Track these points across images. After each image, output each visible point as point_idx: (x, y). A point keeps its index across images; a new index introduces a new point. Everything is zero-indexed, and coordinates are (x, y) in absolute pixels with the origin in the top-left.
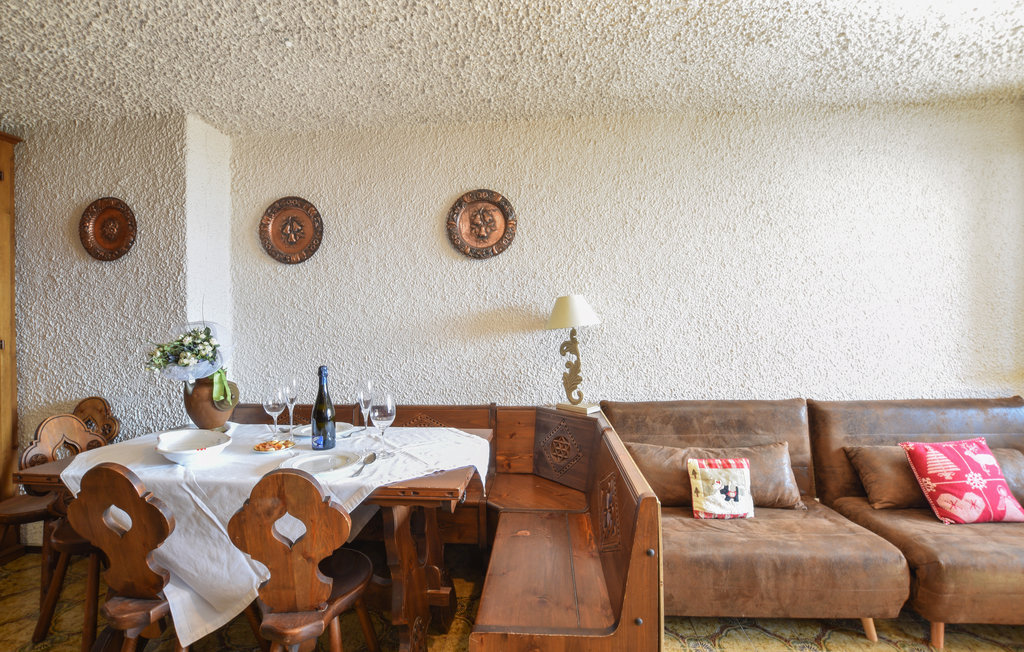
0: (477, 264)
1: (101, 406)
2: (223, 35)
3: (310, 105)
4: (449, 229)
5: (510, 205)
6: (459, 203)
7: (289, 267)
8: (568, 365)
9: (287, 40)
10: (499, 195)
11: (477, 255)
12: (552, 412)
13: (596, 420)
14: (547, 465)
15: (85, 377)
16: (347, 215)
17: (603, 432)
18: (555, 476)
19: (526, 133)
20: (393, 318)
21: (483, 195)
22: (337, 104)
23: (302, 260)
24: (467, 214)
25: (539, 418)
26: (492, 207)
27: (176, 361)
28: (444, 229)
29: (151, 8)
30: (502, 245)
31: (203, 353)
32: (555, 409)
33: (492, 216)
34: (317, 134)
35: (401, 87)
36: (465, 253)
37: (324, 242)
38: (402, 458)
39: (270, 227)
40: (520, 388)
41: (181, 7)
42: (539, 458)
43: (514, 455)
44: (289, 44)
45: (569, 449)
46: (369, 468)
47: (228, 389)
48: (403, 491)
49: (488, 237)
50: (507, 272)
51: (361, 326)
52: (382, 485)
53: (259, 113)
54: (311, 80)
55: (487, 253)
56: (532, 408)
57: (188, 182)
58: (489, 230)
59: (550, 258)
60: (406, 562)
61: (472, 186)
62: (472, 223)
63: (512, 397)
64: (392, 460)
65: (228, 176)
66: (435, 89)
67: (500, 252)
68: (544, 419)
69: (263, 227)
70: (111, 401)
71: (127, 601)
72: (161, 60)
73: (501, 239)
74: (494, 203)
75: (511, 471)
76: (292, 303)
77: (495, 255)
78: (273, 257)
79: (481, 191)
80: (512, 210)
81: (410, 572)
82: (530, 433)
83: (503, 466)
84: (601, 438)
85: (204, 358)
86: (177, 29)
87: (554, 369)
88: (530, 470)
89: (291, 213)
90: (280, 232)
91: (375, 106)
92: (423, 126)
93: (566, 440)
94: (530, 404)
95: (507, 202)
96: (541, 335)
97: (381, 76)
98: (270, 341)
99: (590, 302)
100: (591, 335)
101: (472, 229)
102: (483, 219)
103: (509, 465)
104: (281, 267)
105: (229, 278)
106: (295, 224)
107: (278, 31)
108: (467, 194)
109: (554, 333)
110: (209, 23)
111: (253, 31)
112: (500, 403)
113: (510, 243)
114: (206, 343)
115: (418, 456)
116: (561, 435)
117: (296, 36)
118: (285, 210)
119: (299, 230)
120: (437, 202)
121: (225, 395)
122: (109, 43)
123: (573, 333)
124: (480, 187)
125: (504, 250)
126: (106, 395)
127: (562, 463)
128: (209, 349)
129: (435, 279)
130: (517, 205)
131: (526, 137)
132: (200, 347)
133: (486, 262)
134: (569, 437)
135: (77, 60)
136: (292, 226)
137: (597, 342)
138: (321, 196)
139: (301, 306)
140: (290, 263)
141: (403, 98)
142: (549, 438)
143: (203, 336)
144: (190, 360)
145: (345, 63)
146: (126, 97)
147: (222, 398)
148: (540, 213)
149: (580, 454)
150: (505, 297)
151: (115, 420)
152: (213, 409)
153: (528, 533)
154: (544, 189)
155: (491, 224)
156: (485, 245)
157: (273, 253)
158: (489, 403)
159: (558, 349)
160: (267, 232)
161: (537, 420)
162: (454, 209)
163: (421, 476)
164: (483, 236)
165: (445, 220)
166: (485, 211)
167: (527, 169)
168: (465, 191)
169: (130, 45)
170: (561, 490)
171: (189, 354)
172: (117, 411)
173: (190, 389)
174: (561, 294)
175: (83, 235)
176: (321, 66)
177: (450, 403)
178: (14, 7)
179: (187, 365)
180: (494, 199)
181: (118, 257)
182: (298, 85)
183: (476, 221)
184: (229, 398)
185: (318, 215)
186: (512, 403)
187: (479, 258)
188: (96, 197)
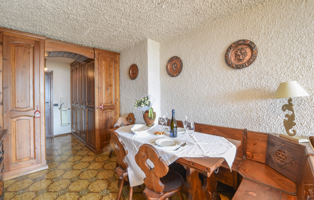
0: (238, 71)
1: (132, 115)
2: (147, 11)
3: (176, 26)
4: (226, 59)
5: (254, 44)
6: (230, 47)
7: (174, 78)
8: (287, 116)
9: (163, 5)
10: (248, 41)
11: (238, 67)
12: (277, 137)
13: (305, 147)
14: (273, 162)
15: (130, 108)
16: (190, 59)
17: (308, 156)
18: (278, 169)
19: (262, 10)
20: (205, 93)
21: (241, 42)
22: (184, 23)
23: (177, 75)
24: (234, 51)
25: (269, 139)
26: (245, 46)
27: (140, 105)
28: (224, 59)
29: (130, 10)
30: (250, 62)
31: (146, 103)
32: (278, 136)
33: (245, 50)
34: (181, 35)
35: (203, 9)
36: (233, 67)
37: (183, 69)
38: (196, 147)
39: (169, 66)
40: (259, 124)
41: (135, 7)
42: (268, 158)
43: (255, 153)
44: (163, 7)
45: (286, 158)
46: (182, 148)
47: (152, 114)
48: (189, 162)
49: (243, 59)
50: (253, 73)
51: (194, 96)
52: (182, 157)
53: (164, 33)
54: (174, 17)
55: (243, 66)
56: (266, 134)
57: (148, 57)
58: (244, 56)
59: (276, 65)
60: (195, 187)
61: (235, 40)
62: (236, 55)
63: (255, 127)
64: (192, 146)
65: (159, 53)
66: (216, 5)
67: (249, 65)
68: (273, 140)
69: (167, 66)
70: (135, 114)
71: (121, 169)
72: (137, 25)
73: (250, 59)
74: (246, 45)
75: (253, 159)
76: (175, 89)
77: (247, 66)
78: (170, 75)
79: (240, 41)
80: (255, 46)
81: (197, 191)
82: (264, 145)
83: (249, 156)
84: (306, 159)
85: (146, 105)
86: (137, 14)
87: (279, 117)
88: (264, 162)
89: (174, 62)
90: (171, 68)
91: (196, 19)
92: (215, 22)
93: (285, 153)
94: (265, 132)
95: (252, 43)
96: (271, 101)
97: (195, 7)
98: (169, 100)
99: (303, 85)
100: (303, 101)
101: (236, 57)
102: (241, 52)
103: (253, 157)
104: (172, 78)
105: (159, 82)
106: (175, 64)
107: (160, 3)
108: (233, 43)
109: (278, 101)
110: (143, 9)
111: (153, 7)
112: (249, 129)
113: (254, 61)
114: (147, 101)
115: (202, 147)
116: (282, 150)
117: (165, 3)
118: (173, 61)
119: (176, 66)
120: (221, 49)
121: (151, 116)
122: (126, 24)
123: (290, 100)
124: (239, 39)
125: (251, 64)
126: (133, 113)
127: (282, 163)
128: (148, 102)
129: (220, 79)
130: (257, 44)
131: (262, 12)
132: (146, 102)
133: (242, 70)
134: (286, 152)
135: (122, 31)
136: (174, 65)
137: (307, 105)
138: (182, 54)
139: (177, 90)
140: (174, 77)
141: (205, 13)
142: (275, 149)
143: (146, 99)
144: (143, 105)
145: (182, 7)
146: (134, 38)
147: (150, 117)
148: (270, 44)
149: (293, 162)
150: (252, 84)
151: (135, 119)
152: (148, 119)
153: (255, 195)
154: (273, 33)
155: (245, 54)
156: (242, 63)
157: (169, 74)
158: (244, 128)
159: (281, 108)
160: (168, 68)
161: (268, 140)
162: (228, 50)
163: (198, 157)
164: (241, 59)
165: (224, 55)
166: (242, 48)
167: (263, 26)
168: (233, 42)
169: (130, 23)
170: (280, 177)
171: (143, 104)
172: (135, 117)
173: (144, 113)
174: (283, 81)
175: (129, 74)
176: (175, 11)
177: (226, 126)
178: (108, 22)
179: (142, 107)
180: (246, 43)
181: (135, 78)
182: (171, 20)
183: (237, 54)
184: (152, 117)
185: (181, 61)
186: (255, 130)
187: (239, 68)
188: (132, 64)
